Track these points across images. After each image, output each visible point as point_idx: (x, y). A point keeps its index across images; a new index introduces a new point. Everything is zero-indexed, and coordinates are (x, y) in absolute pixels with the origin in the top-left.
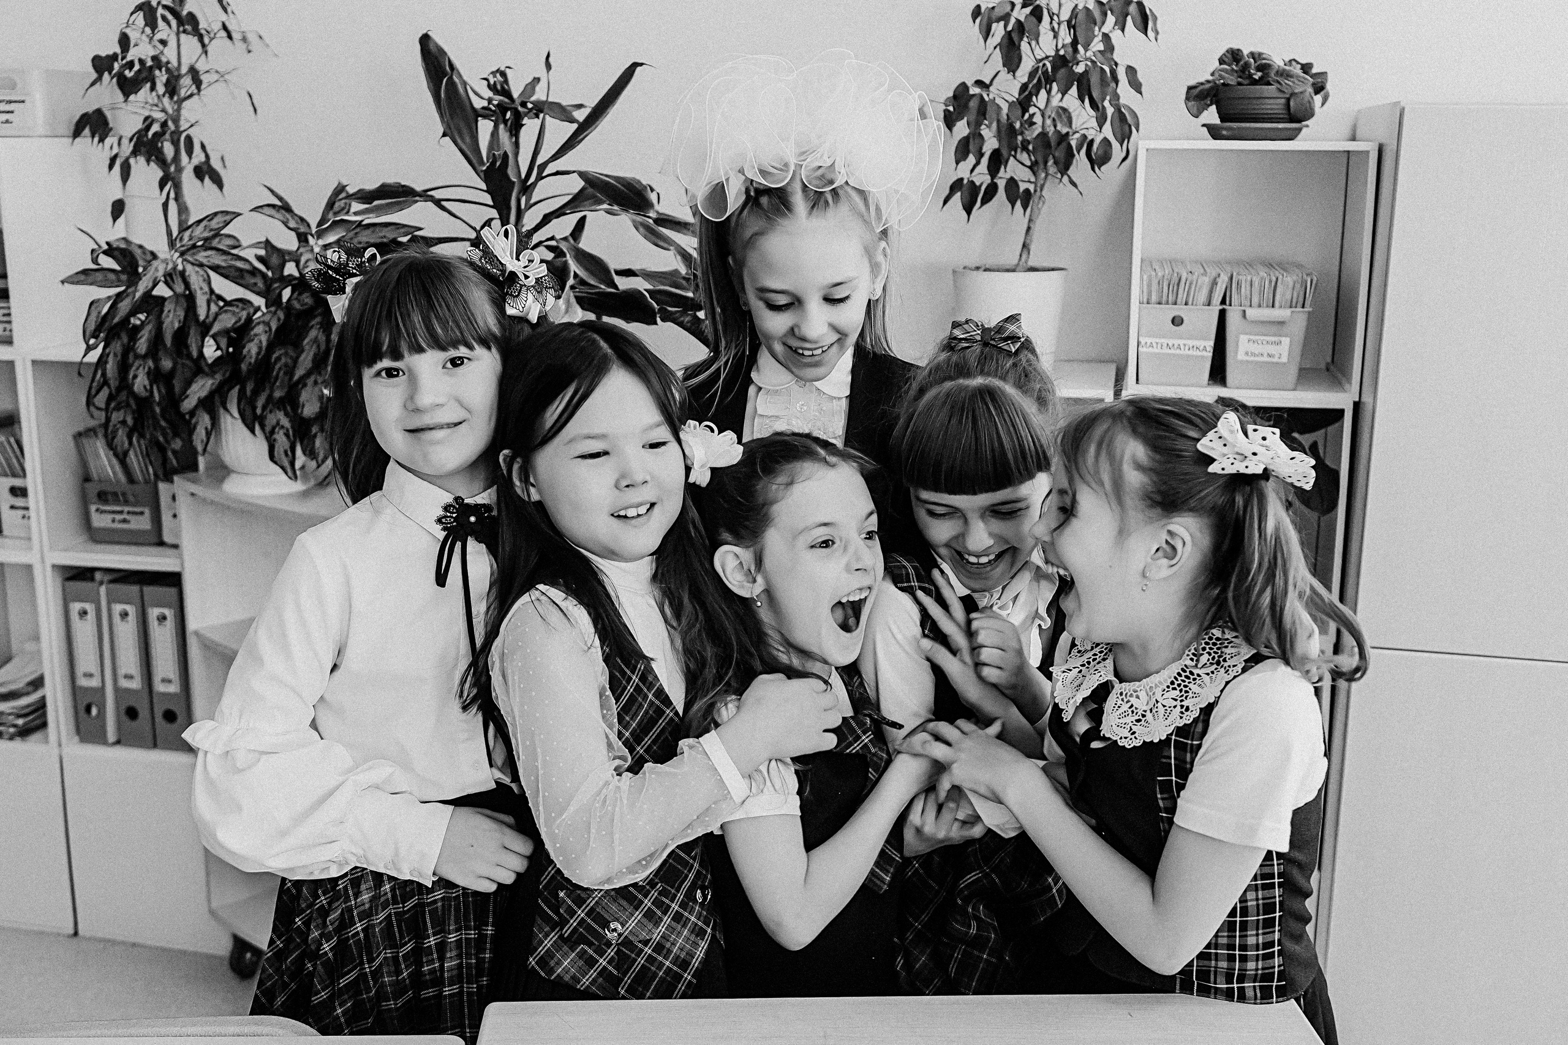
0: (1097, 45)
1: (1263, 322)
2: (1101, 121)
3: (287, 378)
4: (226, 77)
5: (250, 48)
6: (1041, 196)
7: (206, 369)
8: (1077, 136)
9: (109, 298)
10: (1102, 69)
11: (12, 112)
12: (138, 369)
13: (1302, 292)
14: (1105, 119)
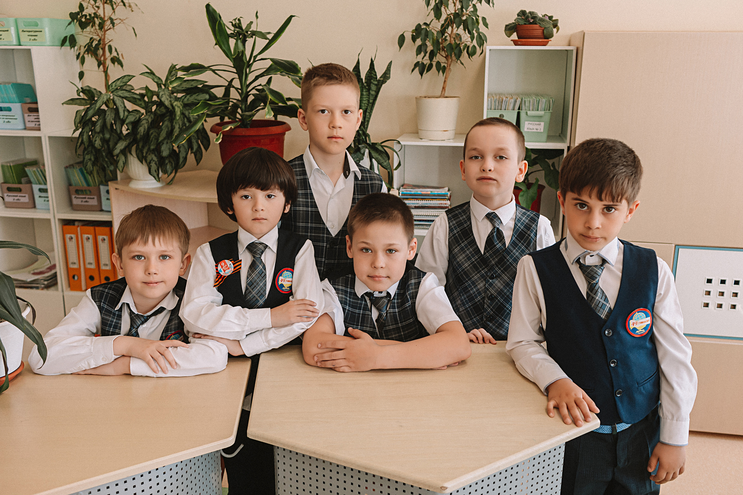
0: (471, 9)
1: (534, 116)
2: (472, 38)
3: (156, 141)
4: (124, 21)
5: (133, 10)
6: (450, 69)
7: (123, 138)
8: (463, 44)
9: (84, 109)
10: (473, 18)
11: (37, 36)
12: (96, 138)
13: (549, 105)
14: (474, 38)
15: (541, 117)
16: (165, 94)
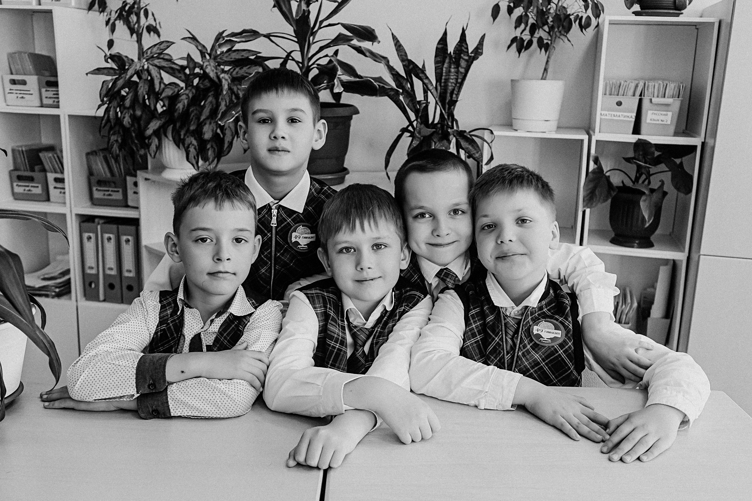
1: (659, 104)
2: (586, 7)
3: (196, 120)
6: (554, 46)
7: (158, 116)
8: (574, 15)
9: (112, 79)
12: (125, 114)
13: (678, 91)
14: (588, 7)
15: (667, 105)
16: (210, 65)
